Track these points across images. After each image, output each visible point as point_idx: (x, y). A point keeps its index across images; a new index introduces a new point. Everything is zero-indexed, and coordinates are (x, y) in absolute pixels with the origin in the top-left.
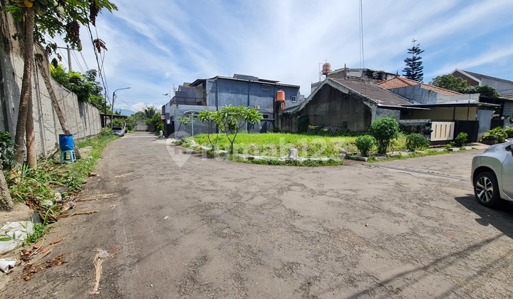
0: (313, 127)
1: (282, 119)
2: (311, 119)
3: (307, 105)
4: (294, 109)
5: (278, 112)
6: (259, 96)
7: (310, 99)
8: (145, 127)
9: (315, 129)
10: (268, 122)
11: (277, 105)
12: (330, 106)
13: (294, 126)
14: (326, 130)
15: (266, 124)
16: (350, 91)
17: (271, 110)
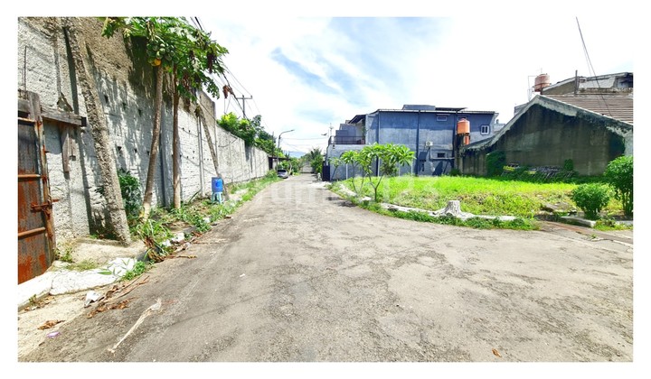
0: (511, 169)
1: (464, 158)
2: (509, 157)
3: (502, 138)
4: (483, 144)
5: (458, 149)
6: (432, 129)
7: (508, 128)
8: (310, 169)
9: (515, 172)
10: (445, 163)
11: (458, 140)
12: (541, 137)
13: (481, 167)
14: (532, 172)
15: (441, 165)
16: (579, 112)
17: (449, 146)
